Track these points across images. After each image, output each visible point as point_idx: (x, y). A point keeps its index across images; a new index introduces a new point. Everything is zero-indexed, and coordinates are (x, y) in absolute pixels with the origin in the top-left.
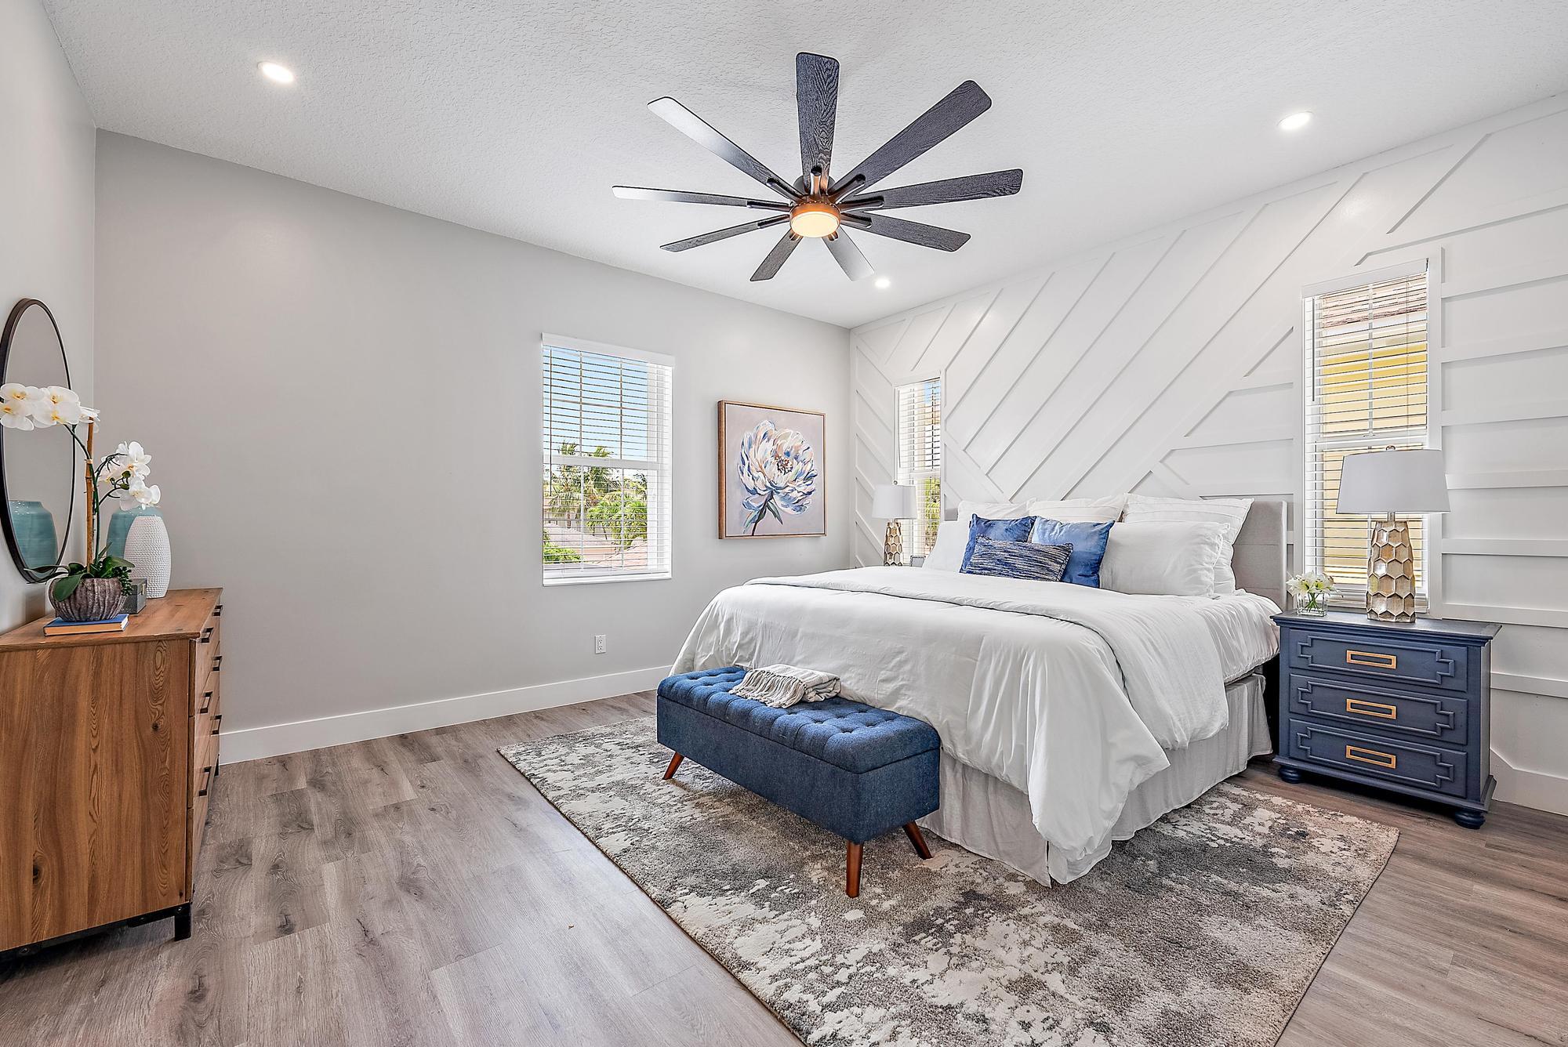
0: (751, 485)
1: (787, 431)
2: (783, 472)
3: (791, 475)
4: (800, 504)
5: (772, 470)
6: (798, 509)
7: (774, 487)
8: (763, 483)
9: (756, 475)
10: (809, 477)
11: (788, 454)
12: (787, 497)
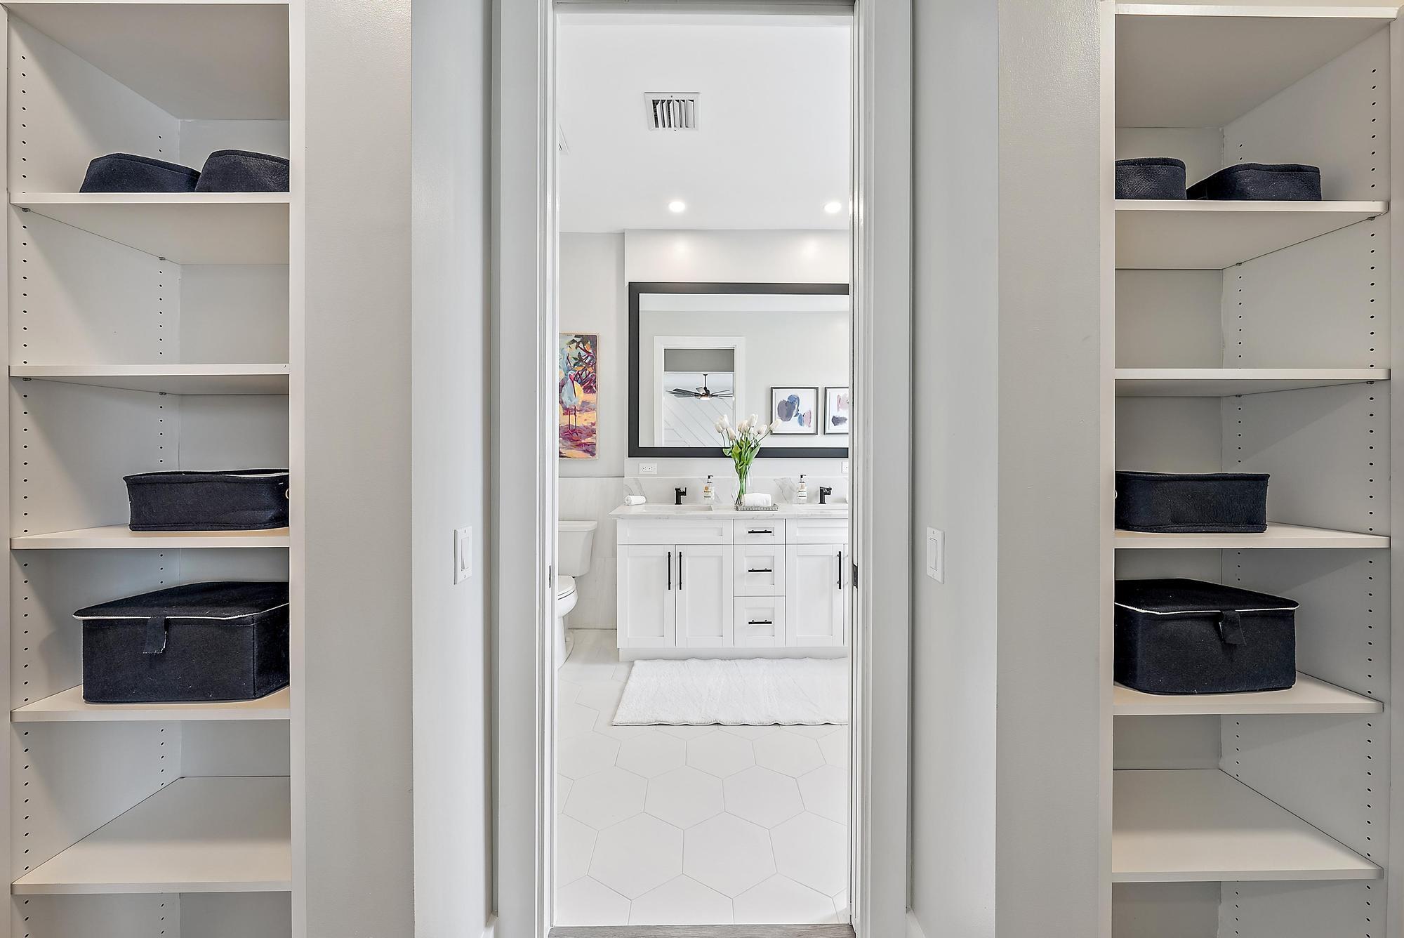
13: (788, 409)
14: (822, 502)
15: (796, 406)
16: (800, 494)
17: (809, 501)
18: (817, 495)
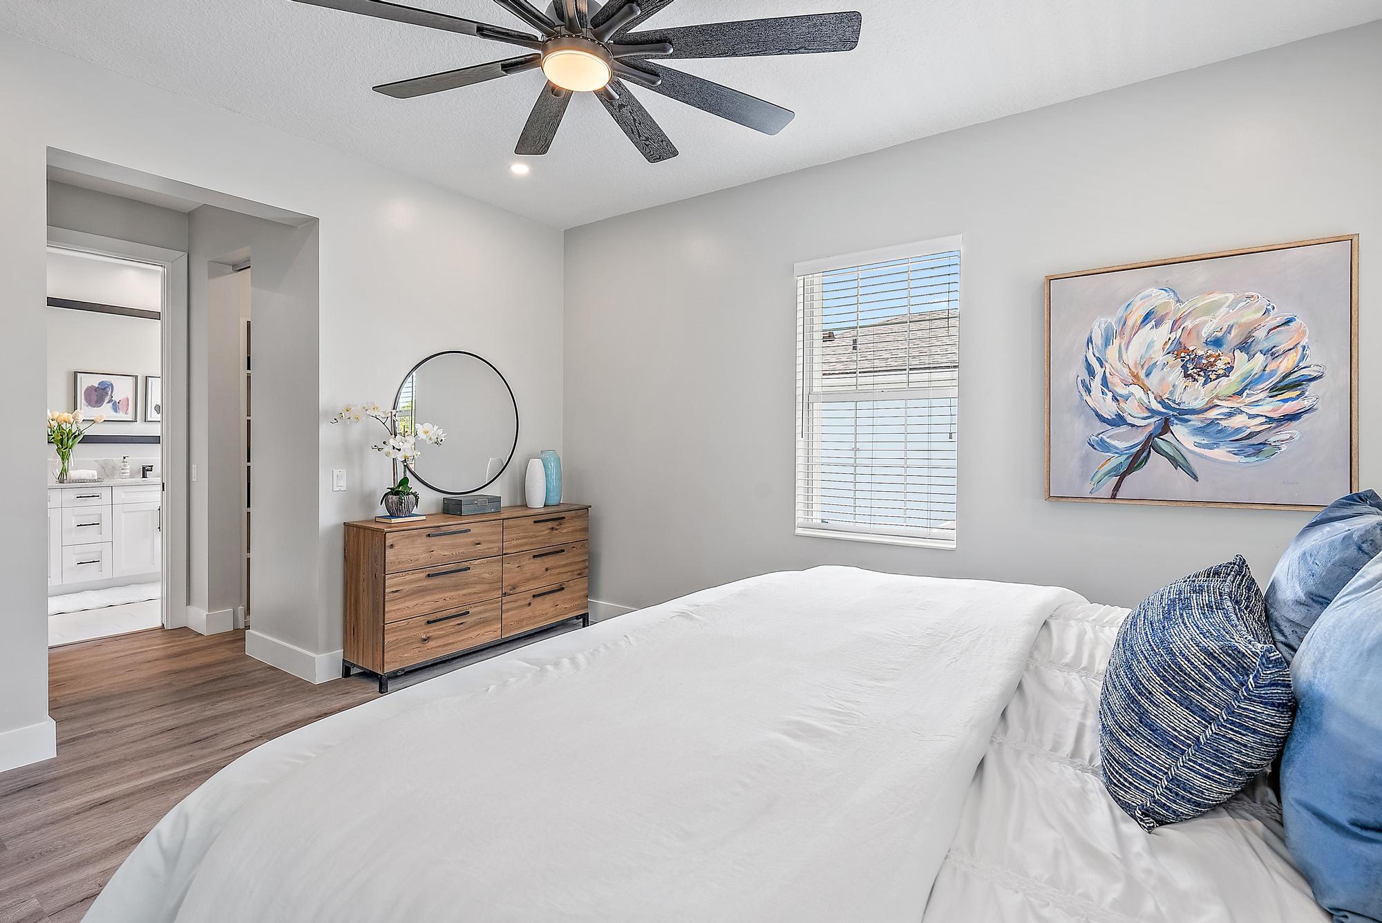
0: (1109, 408)
1: (1217, 297)
2: (1201, 380)
3: (1227, 385)
4: (1255, 441)
5: (1170, 379)
6: (1251, 450)
7: (1173, 409)
8: (1141, 403)
9: (1121, 390)
10: (1289, 384)
11: (1217, 343)
12: (1214, 429)
13: (99, 395)
14: (144, 476)
15: (110, 393)
16: (123, 471)
17: (132, 476)
18: (139, 472)
